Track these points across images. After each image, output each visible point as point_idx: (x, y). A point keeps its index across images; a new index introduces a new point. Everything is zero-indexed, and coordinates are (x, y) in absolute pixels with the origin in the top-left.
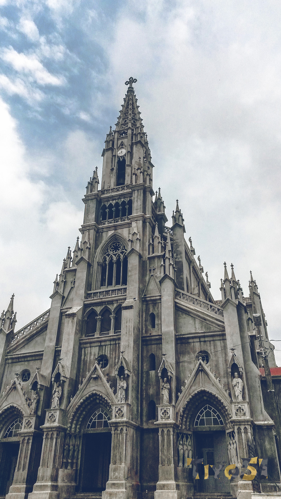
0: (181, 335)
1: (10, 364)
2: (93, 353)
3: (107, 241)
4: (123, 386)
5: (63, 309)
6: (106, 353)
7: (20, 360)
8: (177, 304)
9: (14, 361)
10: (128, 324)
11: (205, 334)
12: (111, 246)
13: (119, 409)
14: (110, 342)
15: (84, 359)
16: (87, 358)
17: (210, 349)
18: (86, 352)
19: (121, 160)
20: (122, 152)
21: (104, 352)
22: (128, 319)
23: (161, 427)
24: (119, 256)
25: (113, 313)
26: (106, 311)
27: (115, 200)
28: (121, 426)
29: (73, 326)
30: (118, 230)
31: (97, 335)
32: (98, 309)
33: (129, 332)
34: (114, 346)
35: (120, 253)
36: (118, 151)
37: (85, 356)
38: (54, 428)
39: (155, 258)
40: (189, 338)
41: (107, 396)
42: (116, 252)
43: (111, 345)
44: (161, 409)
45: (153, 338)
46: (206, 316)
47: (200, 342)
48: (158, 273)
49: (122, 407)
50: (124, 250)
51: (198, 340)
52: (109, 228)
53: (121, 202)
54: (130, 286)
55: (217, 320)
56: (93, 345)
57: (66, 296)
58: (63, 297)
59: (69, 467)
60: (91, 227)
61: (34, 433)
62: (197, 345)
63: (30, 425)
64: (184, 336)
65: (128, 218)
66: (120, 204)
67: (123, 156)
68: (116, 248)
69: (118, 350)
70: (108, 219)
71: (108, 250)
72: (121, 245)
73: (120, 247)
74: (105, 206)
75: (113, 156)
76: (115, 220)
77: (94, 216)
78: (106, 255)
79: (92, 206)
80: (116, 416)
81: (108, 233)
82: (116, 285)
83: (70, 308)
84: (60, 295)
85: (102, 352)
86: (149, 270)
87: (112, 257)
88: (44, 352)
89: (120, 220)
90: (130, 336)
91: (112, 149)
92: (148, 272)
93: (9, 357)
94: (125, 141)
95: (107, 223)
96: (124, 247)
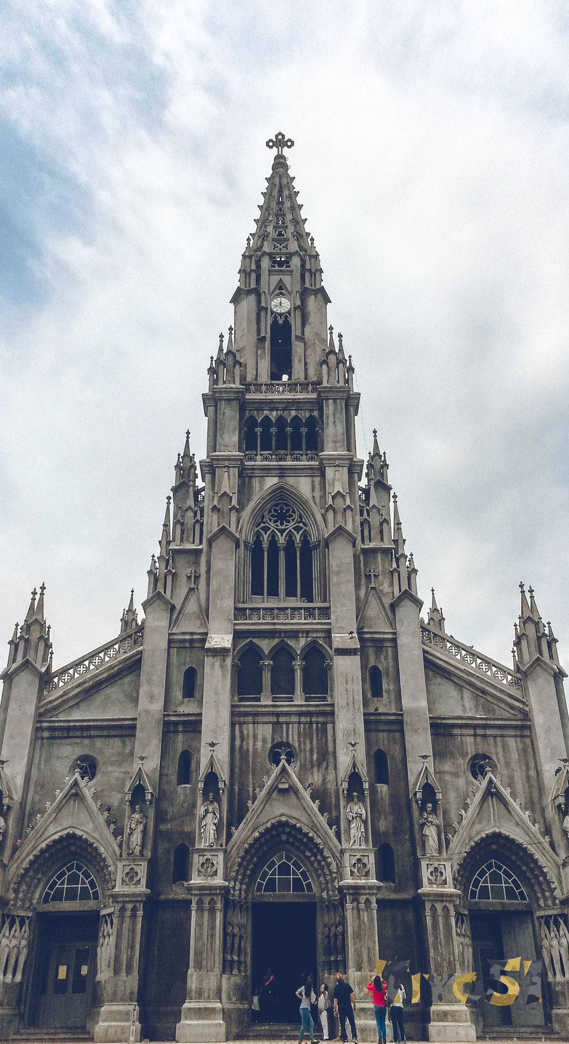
0: (439, 718)
1: (45, 740)
2: (260, 737)
3: (264, 498)
4: (361, 814)
5: (173, 634)
6: (290, 739)
7: (71, 734)
8: (430, 657)
9: (57, 734)
10: (349, 686)
11: (489, 722)
12: (270, 511)
13: (359, 860)
14: (300, 716)
15: (241, 746)
16: (248, 744)
17: (495, 750)
18: (245, 733)
19: (281, 322)
20: (282, 305)
21: (285, 736)
22: (350, 676)
23: (430, 900)
24: (290, 535)
25: (299, 657)
26: (283, 653)
27: (277, 410)
28: (365, 894)
29: (224, 676)
30: (288, 478)
31: (266, 700)
32: (266, 645)
33: (353, 703)
34: (307, 726)
35: (292, 530)
36: (272, 300)
37: (242, 741)
38: (216, 888)
39: (377, 553)
40: (453, 726)
41: (312, 830)
42: (282, 524)
43: (299, 723)
44: (428, 865)
45: (383, 717)
46: (486, 685)
47: (475, 735)
48: (386, 585)
49: (364, 856)
50: (301, 525)
51: (471, 732)
52: (267, 471)
53: (291, 417)
54: (338, 605)
55: (509, 696)
56: (260, 719)
57: (178, 607)
58: (173, 608)
59: (235, 972)
60: (233, 463)
61: (148, 897)
62: (469, 740)
63: (136, 879)
64: (444, 722)
65: (307, 455)
66: (289, 421)
67: (284, 313)
68: (282, 517)
69: (317, 736)
70: (261, 451)
71: (263, 517)
72: (293, 511)
73: (291, 516)
74: (252, 419)
75: (261, 309)
76: (276, 455)
77: (235, 438)
78: (260, 528)
79: (230, 414)
80: (352, 873)
81: (264, 481)
82: (286, 596)
83: (191, 634)
84: (166, 602)
85: (282, 737)
86: (365, 575)
87: (273, 535)
88: (135, 722)
89: (289, 457)
90: (357, 711)
91: (257, 292)
92: (363, 581)
93: (45, 725)
94: (287, 279)
95: (259, 457)
96: (301, 517)
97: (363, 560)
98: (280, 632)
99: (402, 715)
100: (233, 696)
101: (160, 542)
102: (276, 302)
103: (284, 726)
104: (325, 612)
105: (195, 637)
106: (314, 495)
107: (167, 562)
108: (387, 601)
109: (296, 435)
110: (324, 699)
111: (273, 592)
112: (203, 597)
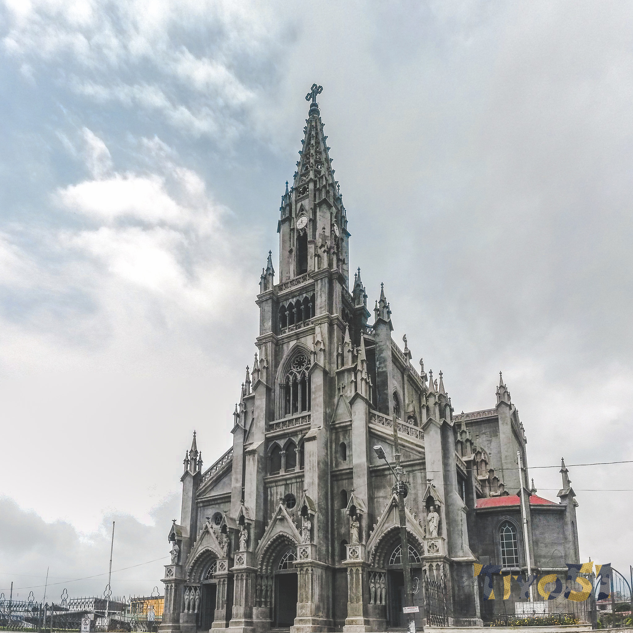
0: (375, 467)
2: (279, 493)
3: (289, 355)
4: (308, 527)
5: (246, 445)
6: (293, 492)
7: (210, 503)
8: (372, 430)
9: (205, 504)
10: (311, 459)
11: (404, 464)
12: (294, 362)
13: (304, 550)
14: (296, 479)
15: (271, 499)
16: (274, 498)
17: (408, 480)
18: (273, 492)
19: (302, 234)
20: (302, 222)
21: (290, 490)
22: (312, 453)
23: (349, 567)
24: (304, 374)
25: (298, 446)
26: (290, 445)
27: (296, 296)
29: (254, 464)
30: (300, 339)
31: (282, 472)
32: (282, 443)
33: (313, 468)
34: (300, 484)
35: (305, 370)
36: (297, 222)
37: (271, 496)
38: (242, 569)
39: (344, 373)
40: (384, 470)
41: (293, 537)
42: (300, 368)
43: (297, 482)
44: (350, 549)
46: (404, 442)
50: (309, 366)
52: (290, 338)
53: (303, 299)
54: (315, 412)
55: (417, 445)
56: (278, 484)
57: (248, 430)
58: (245, 431)
59: (263, 606)
60: (268, 339)
61: (228, 574)
63: (224, 568)
64: (378, 468)
66: (302, 302)
67: (304, 227)
68: (300, 364)
70: (288, 326)
71: (290, 367)
72: (305, 358)
73: (304, 362)
74: (283, 307)
75: (291, 231)
76: (296, 326)
77: (270, 323)
78: (288, 374)
79: (268, 309)
80: (301, 557)
81: (289, 344)
84: (242, 429)
85: (289, 491)
86: (338, 388)
87: (295, 376)
88: (230, 494)
89: (303, 325)
90: (314, 471)
91: (289, 219)
92: (337, 392)
93: (199, 500)
94: (305, 202)
95: (287, 330)
96: (309, 360)
97: (337, 380)
98: (288, 434)
99: (352, 469)
101: (241, 394)
102: (299, 222)
103: (290, 485)
108: (349, 400)
109: (307, 309)
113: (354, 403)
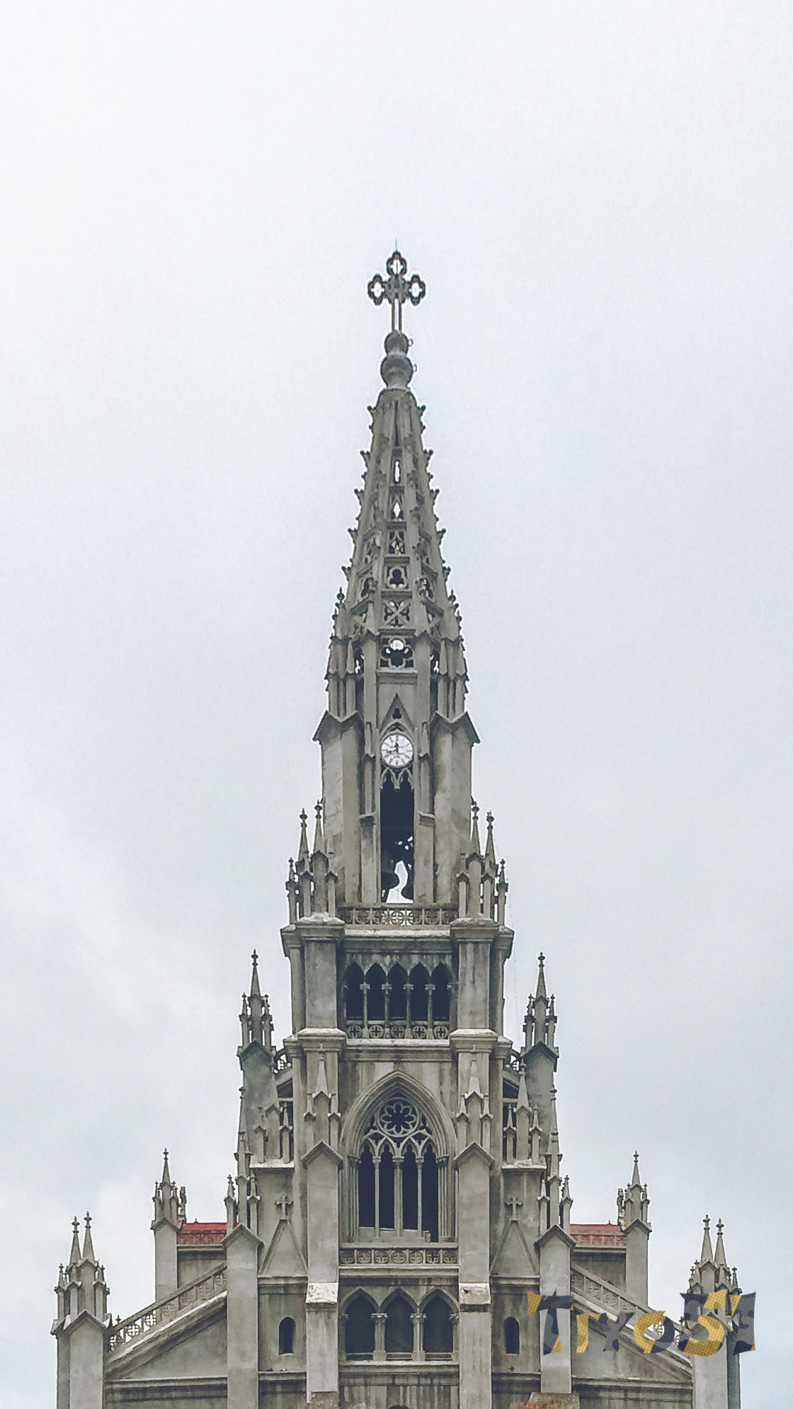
0: (583, 1379)
1: (118, 1404)
2: (373, 1400)
3: (373, 1095)
5: (264, 1279)
6: (408, 1402)
7: (148, 1396)
9: (131, 1396)
10: (477, 1347)
11: (643, 1385)
12: (382, 1112)
19: (397, 783)
20: (399, 750)
22: (477, 1336)
24: (409, 1146)
25: (418, 1310)
26: (399, 1304)
27: (391, 954)
29: (330, 1333)
30: (407, 1065)
31: (379, 1360)
33: (480, 1367)
34: (427, 1388)
35: (412, 1139)
36: (382, 741)
37: (352, 1404)
39: (522, 1175)
40: (600, 1389)
42: (398, 1130)
43: (418, 1385)
45: (517, 1378)
48: (531, 1218)
50: (424, 1132)
51: (622, 1395)
53: (412, 967)
54: (468, 1246)
55: (672, 1356)
56: (373, 1381)
57: (267, 1246)
60: (332, 1045)
64: (591, 1383)
65: (434, 1027)
66: (409, 973)
67: (402, 768)
68: (399, 1120)
69: (439, 1400)
70: (369, 1019)
71: (373, 1120)
72: (414, 1112)
73: (411, 1119)
74: (355, 968)
75: (364, 761)
76: (390, 1027)
77: (333, 1006)
78: (370, 1137)
79: (324, 968)
81: (374, 1069)
82: (404, 1228)
83: (286, 1278)
84: (252, 1239)
85: (398, 1400)
86: (506, 1204)
87: (387, 1146)
88: (224, 1382)
89: (408, 1030)
90: (484, 1375)
91: (357, 722)
92: (503, 1211)
93: (117, 1386)
94: (407, 692)
95: (366, 1031)
96: (424, 1120)
97: (502, 1185)
98: (396, 1279)
99: (539, 1376)
100: (340, 1354)
101: (236, 1155)
102: (388, 744)
103: (401, 1388)
104: (452, 1254)
105: (291, 1282)
106: (443, 1090)
107: (249, 1184)
108: (532, 1239)
109: (419, 994)
110: (448, 1358)
111: (387, 1222)
112: (298, 1231)
113: (546, 1246)
